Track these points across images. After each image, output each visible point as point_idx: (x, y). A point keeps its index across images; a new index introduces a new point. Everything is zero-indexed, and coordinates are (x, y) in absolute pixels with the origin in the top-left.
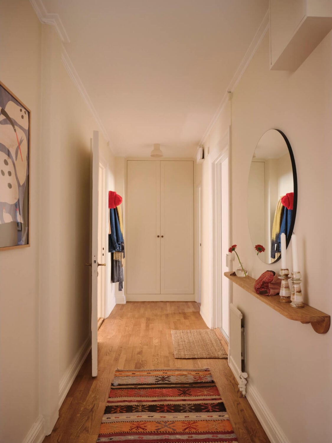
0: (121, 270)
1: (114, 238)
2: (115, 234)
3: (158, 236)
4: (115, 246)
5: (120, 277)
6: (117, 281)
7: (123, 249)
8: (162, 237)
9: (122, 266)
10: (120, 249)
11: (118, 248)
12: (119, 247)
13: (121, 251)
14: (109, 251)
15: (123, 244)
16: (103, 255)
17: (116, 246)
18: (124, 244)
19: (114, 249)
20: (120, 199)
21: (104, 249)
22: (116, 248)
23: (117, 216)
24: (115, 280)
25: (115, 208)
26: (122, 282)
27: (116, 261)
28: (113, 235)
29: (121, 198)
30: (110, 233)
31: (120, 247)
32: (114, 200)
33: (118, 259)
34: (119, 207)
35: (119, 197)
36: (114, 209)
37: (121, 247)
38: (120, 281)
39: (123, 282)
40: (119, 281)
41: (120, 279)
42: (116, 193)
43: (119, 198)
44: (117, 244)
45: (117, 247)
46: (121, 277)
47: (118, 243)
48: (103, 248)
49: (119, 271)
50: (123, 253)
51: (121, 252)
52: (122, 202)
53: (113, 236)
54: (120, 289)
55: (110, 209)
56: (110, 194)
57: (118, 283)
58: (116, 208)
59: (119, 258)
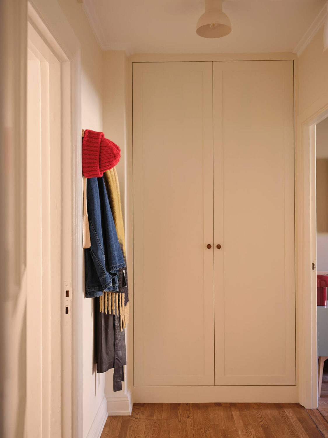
0: (119, 337)
1: (99, 259)
2: (101, 246)
3: (209, 246)
4: (101, 280)
5: (117, 355)
6: (109, 367)
7: (124, 282)
8: (219, 247)
9: (121, 324)
10: (117, 285)
11: (111, 285)
12: (114, 280)
13: (118, 290)
14: (87, 295)
15: (124, 271)
16: (67, 312)
17: (105, 280)
18: (126, 269)
19: (101, 288)
20: (115, 151)
21: (70, 294)
22: (106, 287)
23: (107, 198)
24: (105, 366)
25: (101, 176)
26: (123, 368)
27: (107, 317)
28: (97, 249)
29: (118, 148)
30: (89, 246)
31: (117, 281)
32: (98, 153)
33: (112, 311)
34: (113, 173)
35: (112, 146)
36: (100, 180)
37: (119, 281)
38: (118, 364)
39: (125, 367)
40: (114, 367)
41: (116, 361)
42: (103, 136)
43: (112, 149)
44: (107, 274)
45: (108, 284)
46: (120, 353)
47: (111, 272)
48: (67, 292)
49: (115, 339)
50: (124, 295)
51: (119, 292)
52: (121, 159)
53: (96, 254)
54: (117, 387)
55: (88, 180)
56: (86, 138)
57: (112, 371)
58: (105, 176)
59: (114, 308)
